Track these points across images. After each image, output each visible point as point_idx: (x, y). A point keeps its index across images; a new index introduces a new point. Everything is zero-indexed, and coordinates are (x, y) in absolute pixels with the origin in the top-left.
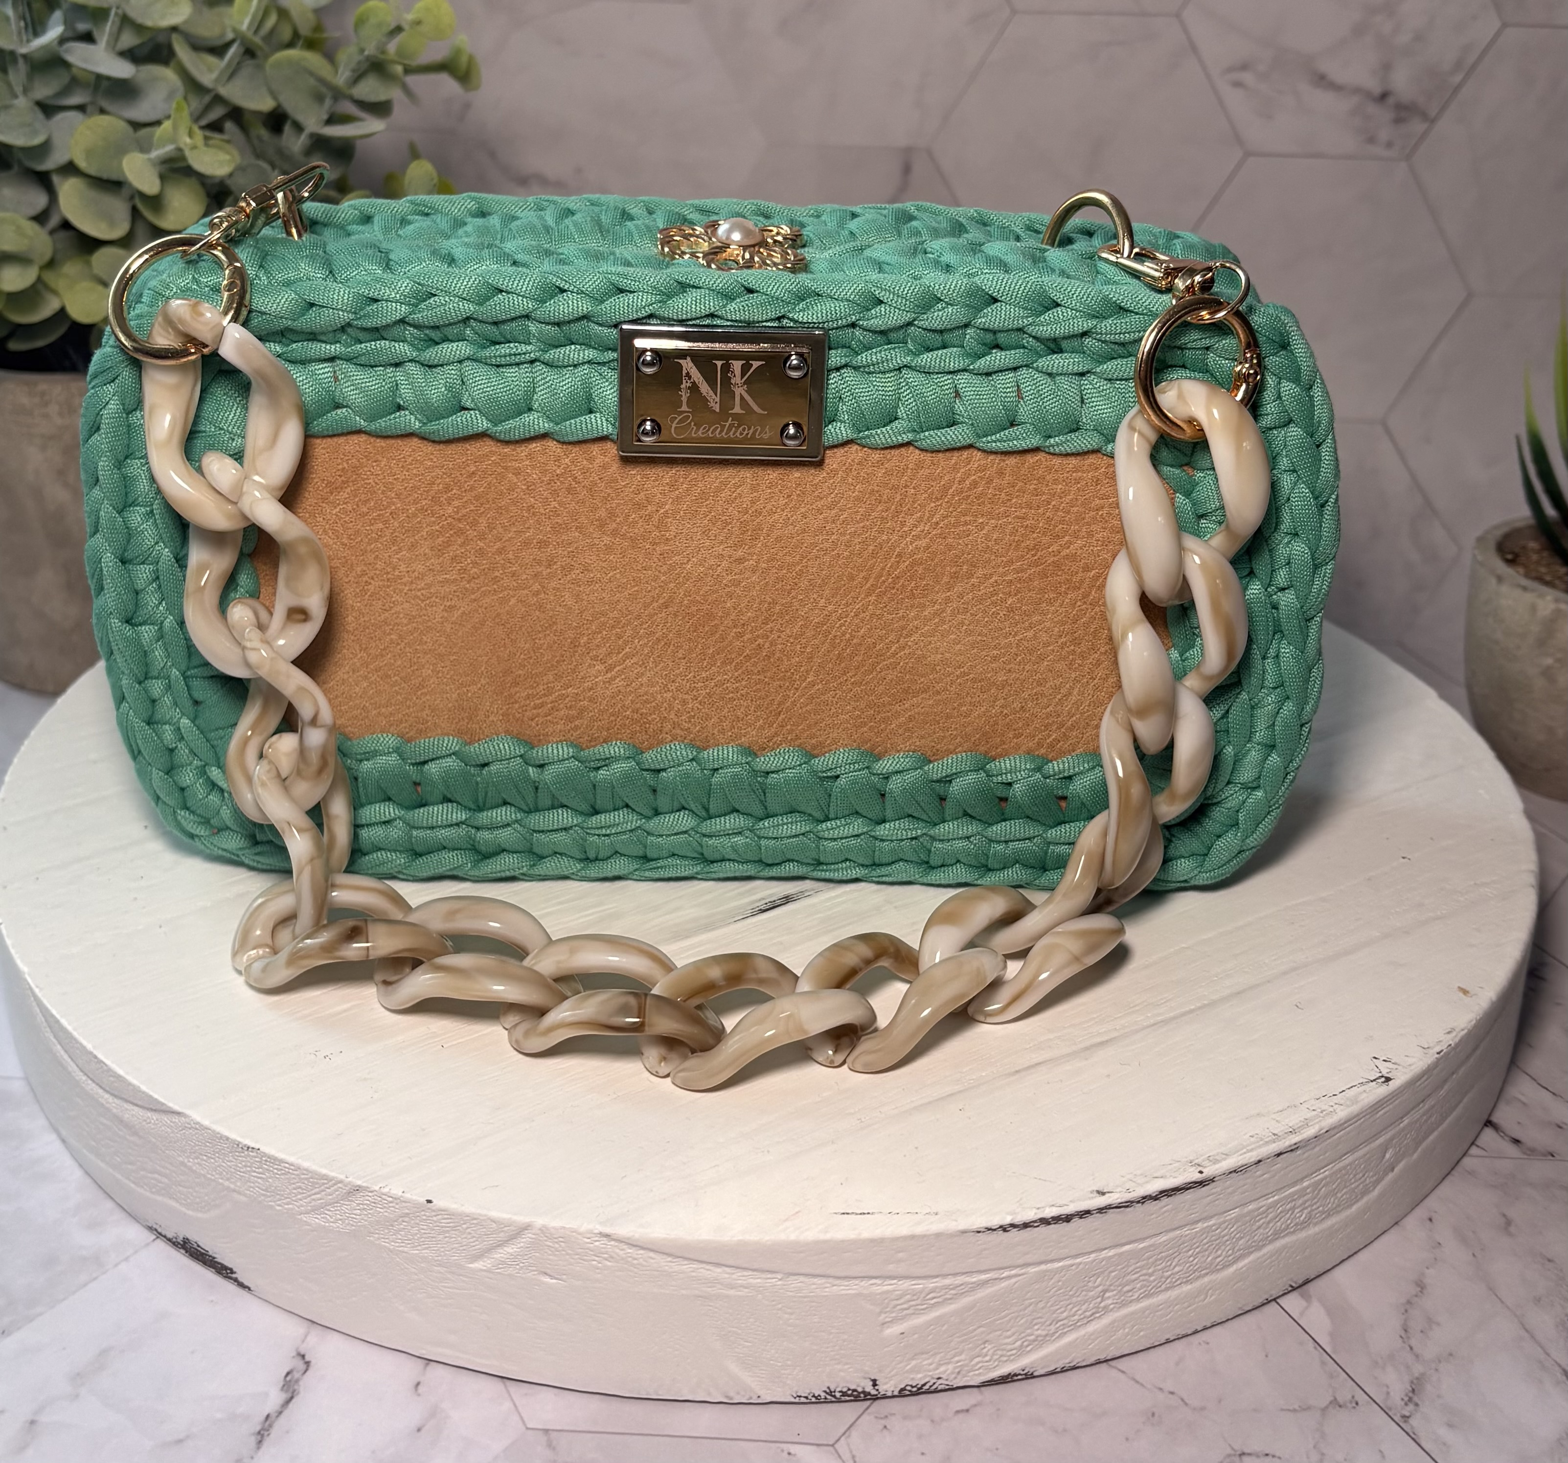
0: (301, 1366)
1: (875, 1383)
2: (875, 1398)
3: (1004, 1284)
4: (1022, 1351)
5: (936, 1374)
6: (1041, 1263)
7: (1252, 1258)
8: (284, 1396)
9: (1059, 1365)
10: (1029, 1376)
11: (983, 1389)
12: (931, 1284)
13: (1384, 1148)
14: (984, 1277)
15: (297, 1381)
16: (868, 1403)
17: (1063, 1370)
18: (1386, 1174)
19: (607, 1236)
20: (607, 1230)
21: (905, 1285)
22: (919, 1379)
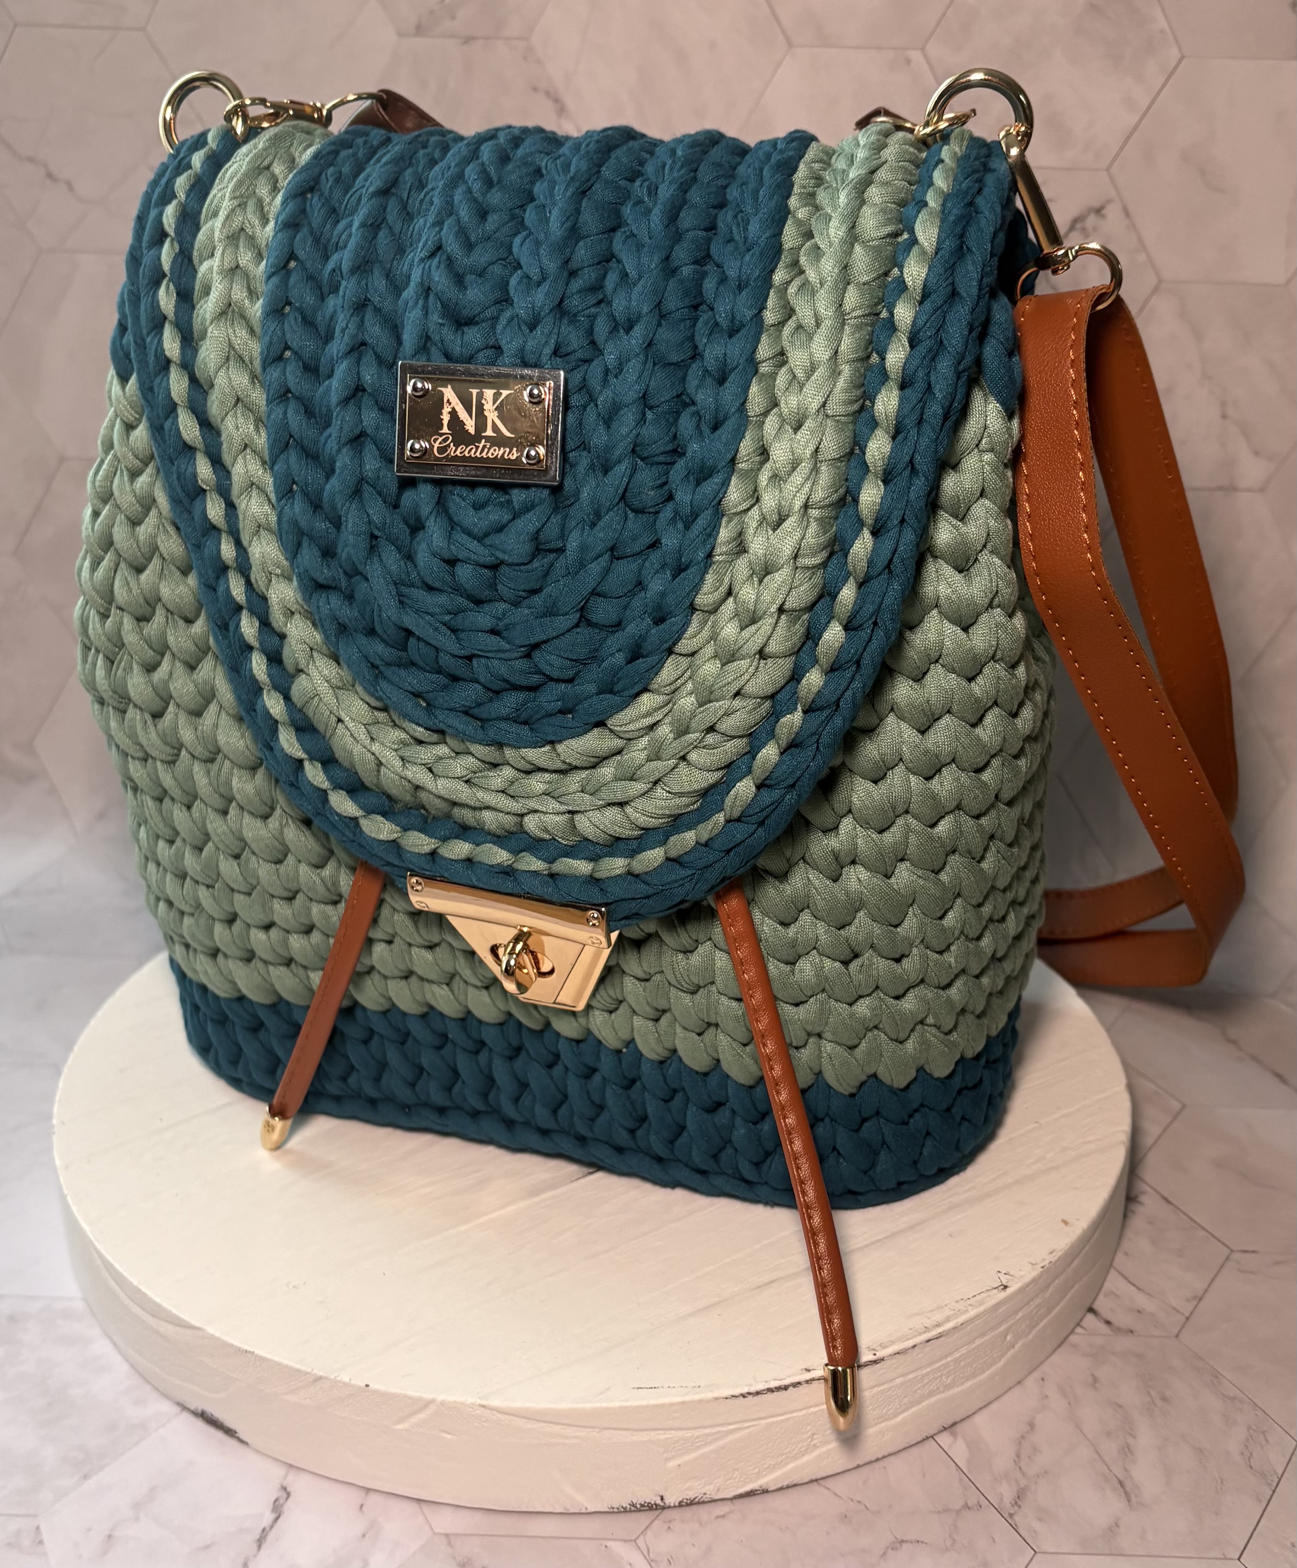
0: (285, 1496)
1: (662, 1499)
2: (663, 1508)
3: (747, 1431)
4: (759, 1475)
5: (704, 1491)
6: (770, 1417)
7: (914, 1409)
8: (273, 1516)
9: (785, 1484)
10: (765, 1491)
11: (735, 1501)
12: (697, 1433)
13: (1005, 1334)
14: (731, 1427)
15: (282, 1505)
16: (657, 1512)
17: (788, 1487)
18: (1008, 1349)
19: (484, 1406)
20: (484, 1403)
21: (680, 1434)
22: (691, 1495)
